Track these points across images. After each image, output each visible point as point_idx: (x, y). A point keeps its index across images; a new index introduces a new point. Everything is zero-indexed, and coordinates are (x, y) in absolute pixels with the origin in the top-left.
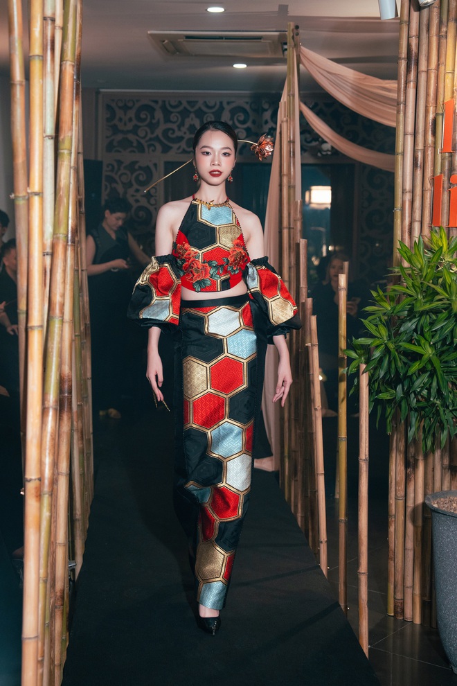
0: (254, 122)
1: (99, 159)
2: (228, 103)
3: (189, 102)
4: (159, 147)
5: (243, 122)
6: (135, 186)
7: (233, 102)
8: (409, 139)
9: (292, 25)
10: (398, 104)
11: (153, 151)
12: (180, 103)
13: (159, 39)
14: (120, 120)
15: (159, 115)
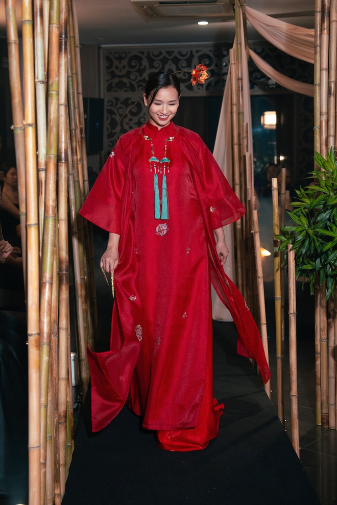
0: (216, 65)
1: (102, 97)
2: (197, 52)
3: (167, 52)
6: (129, 117)
7: (199, 51)
8: (325, 74)
10: (315, 47)
12: (161, 53)
13: (140, 5)
14: (117, 67)
15: (145, 63)
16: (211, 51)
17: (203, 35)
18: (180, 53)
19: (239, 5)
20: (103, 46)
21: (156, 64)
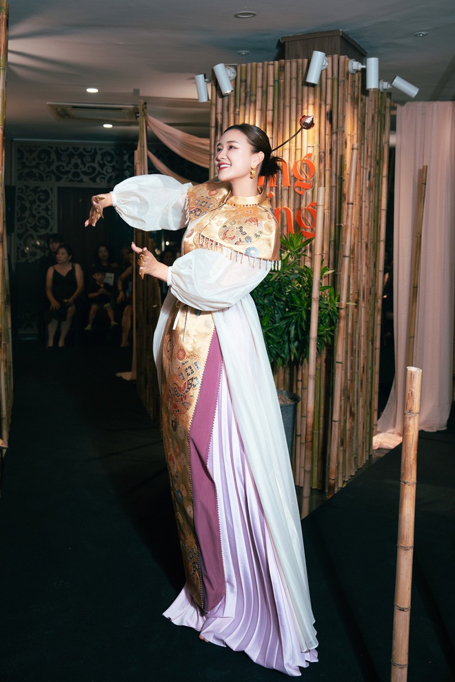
0: (117, 162)
1: (13, 184)
2: (100, 149)
3: (74, 148)
4: (53, 177)
5: (110, 162)
6: (38, 203)
7: (103, 149)
9: (142, 102)
10: (210, 155)
11: (50, 180)
12: (68, 149)
13: (54, 108)
14: (27, 159)
15: (53, 156)
16: (112, 149)
17: (107, 135)
18: (84, 149)
19: (143, 114)
20: (15, 139)
21: (63, 158)
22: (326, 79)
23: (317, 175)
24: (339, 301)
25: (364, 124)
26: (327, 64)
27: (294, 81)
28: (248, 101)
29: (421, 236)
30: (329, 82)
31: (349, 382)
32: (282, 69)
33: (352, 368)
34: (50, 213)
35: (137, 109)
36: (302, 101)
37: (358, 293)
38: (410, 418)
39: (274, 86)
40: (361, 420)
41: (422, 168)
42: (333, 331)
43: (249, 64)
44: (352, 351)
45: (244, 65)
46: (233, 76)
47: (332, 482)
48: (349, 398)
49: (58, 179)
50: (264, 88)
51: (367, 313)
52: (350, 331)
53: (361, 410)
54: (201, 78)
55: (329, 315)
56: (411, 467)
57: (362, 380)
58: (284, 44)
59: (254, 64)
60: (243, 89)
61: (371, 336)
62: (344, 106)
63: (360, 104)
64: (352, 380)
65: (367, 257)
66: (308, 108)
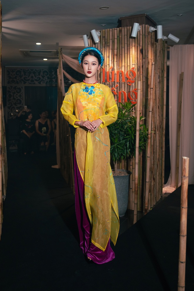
0: (49, 75)
1: (6, 86)
3: (31, 70)
4: (23, 82)
5: (47, 75)
6: (16, 93)
7: (43, 70)
9: (60, 48)
11: (21, 83)
12: (28, 70)
13: (22, 52)
14: (11, 75)
15: (22, 73)
16: (47, 70)
17: (45, 64)
18: (36, 70)
19: (60, 53)
20: (6, 66)
21: (27, 74)
22: (140, 35)
23: (137, 77)
24: (148, 131)
25: (156, 54)
26: (140, 28)
27: (126, 36)
28: (106, 46)
29: (181, 102)
30: (141, 36)
31: (152, 165)
32: (120, 31)
33: (153, 160)
34: (21, 97)
35: (58, 51)
36: (129, 45)
37: (155, 128)
38: (184, 179)
39: (117, 39)
40: (157, 181)
41: (181, 73)
42: (145, 144)
43: (106, 30)
44: (153, 152)
45: (104, 30)
46: (99, 35)
47: (146, 208)
48: (152, 172)
49: (25, 83)
50: (113, 40)
51: (159, 136)
52: (152, 144)
53: (157, 177)
54: (85, 36)
55: (143, 137)
56: (185, 200)
57: (158, 165)
58: (121, 20)
59: (108, 29)
60: (104, 40)
61: (161, 146)
62: (148, 47)
63: (155, 46)
64: (154, 164)
65: (159, 112)
66: (132, 48)
